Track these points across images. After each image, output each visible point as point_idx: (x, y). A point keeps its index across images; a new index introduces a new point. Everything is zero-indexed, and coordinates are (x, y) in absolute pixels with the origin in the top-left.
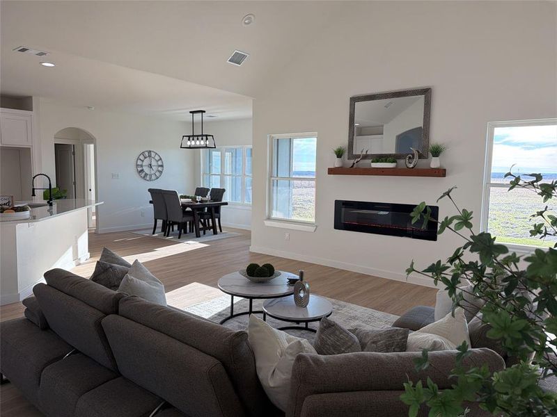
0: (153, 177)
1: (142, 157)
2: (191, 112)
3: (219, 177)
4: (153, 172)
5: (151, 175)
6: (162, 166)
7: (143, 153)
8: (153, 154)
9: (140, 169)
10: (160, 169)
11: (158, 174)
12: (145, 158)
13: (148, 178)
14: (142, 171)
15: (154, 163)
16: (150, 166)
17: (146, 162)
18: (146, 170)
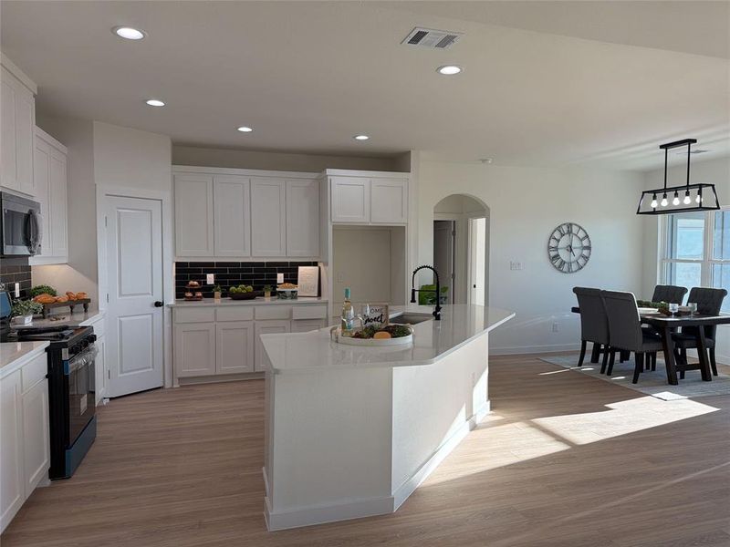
0: (574, 267)
1: (557, 235)
2: (662, 147)
3: (699, 265)
4: (573, 259)
5: (570, 264)
6: (589, 248)
7: (559, 229)
8: (575, 229)
9: (553, 254)
10: (585, 252)
11: (581, 261)
12: (562, 235)
13: (565, 268)
14: (557, 257)
15: (576, 243)
16: (570, 249)
17: (564, 242)
18: (564, 255)
